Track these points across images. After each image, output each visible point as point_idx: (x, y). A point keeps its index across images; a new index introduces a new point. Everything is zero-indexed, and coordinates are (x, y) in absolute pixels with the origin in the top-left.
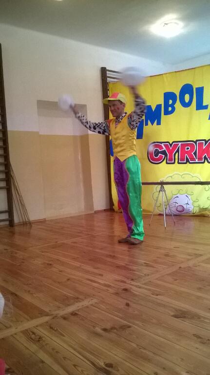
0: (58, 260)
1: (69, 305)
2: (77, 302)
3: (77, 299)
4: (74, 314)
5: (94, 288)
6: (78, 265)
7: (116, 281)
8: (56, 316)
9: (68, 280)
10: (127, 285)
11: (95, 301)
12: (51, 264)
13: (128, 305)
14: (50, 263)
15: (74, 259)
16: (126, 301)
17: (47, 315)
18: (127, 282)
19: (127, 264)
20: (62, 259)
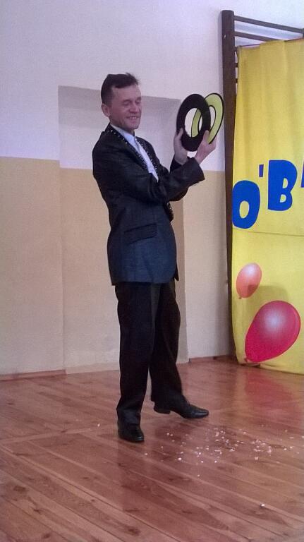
0: (46, 479)
6: (89, 499)
9: (47, 536)
12: (23, 490)
14: (24, 486)
15: (87, 479)
19: (213, 508)
20: (58, 476)
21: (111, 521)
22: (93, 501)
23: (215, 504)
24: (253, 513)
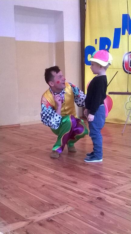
0: (33, 166)
1: (44, 211)
2: (52, 209)
3: (52, 206)
4: (50, 220)
5: (68, 195)
6: (53, 172)
7: (90, 189)
8: (32, 222)
9: (44, 186)
10: (101, 194)
11: (70, 208)
12: (26, 170)
13: (102, 214)
14: (26, 168)
15: (48, 165)
16: (100, 210)
17: (24, 220)
18: (101, 191)
19: (100, 173)
20: (37, 165)
21: (65, 179)
22: (55, 173)
23: (100, 172)
24: (116, 175)
